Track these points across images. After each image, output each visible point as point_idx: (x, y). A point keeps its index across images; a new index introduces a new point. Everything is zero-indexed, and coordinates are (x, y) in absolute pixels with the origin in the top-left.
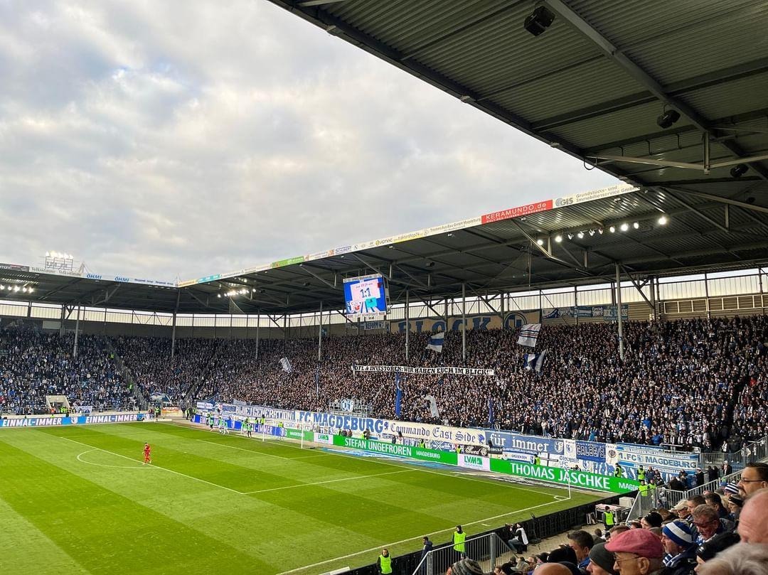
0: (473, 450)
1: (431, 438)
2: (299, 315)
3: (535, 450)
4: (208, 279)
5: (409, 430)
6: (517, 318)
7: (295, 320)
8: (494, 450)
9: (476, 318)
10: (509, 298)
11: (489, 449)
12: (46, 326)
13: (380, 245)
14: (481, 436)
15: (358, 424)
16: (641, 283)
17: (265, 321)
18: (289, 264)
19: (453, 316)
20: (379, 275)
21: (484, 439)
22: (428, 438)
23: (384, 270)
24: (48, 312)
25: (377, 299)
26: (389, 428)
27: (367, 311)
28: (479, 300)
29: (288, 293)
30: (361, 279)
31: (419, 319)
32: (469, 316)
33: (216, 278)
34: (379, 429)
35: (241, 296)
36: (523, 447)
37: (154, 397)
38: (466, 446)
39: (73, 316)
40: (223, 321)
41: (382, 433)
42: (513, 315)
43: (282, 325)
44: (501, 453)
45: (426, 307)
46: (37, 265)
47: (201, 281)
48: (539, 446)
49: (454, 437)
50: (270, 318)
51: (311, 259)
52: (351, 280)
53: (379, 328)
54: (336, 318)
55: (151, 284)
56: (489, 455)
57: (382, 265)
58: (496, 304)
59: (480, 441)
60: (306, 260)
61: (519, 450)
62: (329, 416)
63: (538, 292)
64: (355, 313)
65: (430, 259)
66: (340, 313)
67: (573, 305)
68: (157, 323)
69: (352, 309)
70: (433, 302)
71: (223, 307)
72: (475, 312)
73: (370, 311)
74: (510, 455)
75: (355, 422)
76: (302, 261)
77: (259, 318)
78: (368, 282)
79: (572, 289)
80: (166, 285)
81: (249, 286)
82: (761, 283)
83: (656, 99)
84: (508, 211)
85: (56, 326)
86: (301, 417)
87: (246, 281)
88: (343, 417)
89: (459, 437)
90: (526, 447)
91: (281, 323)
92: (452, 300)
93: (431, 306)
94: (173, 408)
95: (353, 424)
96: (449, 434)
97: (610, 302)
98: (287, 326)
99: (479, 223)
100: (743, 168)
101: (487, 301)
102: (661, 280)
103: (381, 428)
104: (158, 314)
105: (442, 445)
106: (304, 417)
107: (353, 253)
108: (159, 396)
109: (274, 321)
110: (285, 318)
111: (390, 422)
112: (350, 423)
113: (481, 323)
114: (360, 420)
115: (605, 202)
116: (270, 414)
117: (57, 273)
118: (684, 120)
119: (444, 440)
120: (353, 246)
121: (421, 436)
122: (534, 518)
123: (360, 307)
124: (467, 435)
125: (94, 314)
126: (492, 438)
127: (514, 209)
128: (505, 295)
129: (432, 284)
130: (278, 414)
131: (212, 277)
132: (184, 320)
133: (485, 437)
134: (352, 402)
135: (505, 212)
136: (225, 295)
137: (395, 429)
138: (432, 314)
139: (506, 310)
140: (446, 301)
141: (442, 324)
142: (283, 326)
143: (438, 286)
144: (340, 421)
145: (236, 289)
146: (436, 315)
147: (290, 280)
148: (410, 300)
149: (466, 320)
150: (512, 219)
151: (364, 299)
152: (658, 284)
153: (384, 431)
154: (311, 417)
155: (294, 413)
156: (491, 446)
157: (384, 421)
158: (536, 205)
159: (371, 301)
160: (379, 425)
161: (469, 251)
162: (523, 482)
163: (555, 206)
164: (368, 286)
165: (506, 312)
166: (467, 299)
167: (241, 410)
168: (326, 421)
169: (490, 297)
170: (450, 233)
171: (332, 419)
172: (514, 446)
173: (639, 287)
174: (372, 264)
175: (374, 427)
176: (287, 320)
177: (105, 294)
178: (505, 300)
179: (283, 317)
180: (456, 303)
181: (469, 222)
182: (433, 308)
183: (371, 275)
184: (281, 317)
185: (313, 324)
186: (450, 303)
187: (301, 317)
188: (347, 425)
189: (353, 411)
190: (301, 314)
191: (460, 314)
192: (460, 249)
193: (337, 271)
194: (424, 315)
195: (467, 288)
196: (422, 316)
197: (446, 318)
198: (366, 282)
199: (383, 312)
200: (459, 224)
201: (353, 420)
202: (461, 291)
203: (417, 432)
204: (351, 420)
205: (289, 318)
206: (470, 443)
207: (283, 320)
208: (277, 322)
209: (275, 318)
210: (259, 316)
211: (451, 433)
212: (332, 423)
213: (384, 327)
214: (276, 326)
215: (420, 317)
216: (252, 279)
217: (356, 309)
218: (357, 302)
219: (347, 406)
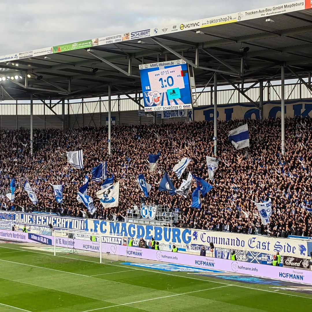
0: (293, 262)
1: (247, 249)
5: (222, 240)
7: (76, 107)
9: (297, 104)
11: (311, 260)
14: (302, 246)
15: (163, 234)
18: (74, 49)
19: (269, 102)
20: (182, 61)
21: (305, 250)
22: (243, 249)
23: (189, 56)
25: (181, 90)
26: (199, 237)
27: (169, 104)
28: (300, 84)
29: (69, 77)
30: (160, 65)
31: (228, 105)
32: (288, 102)
34: (187, 240)
35: (12, 83)
38: (285, 258)
41: (190, 244)
43: (59, 112)
49: (272, 247)
50: (45, 104)
51: (100, 44)
52: (149, 66)
53: (179, 116)
54: (126, 104)
56: (311, 267)
57: (186, 49)
59: (302, 252)
60: (95, 45)
62: (128, 225)
64: (154, 105)
65: (244, 43)
66: (130, 98)
69: (151, 101)
70: (246, 86)
72: (296, 98)
73: (173, 104)
75: (158, 231)
76: (90, 46)
77: (32, 104)
81: (23, 71)
86: (96, 227)
87: (17, 65)
88: (145, 227)
89: (278, 247)
91: (58, 110)
92: (269, 82)
93: (242, 91)
95: (156, 233)
96: (267, 245)
98: (66, 113)
99: (302, 8)
103: (190, 238)
105: (259, 256)
106: (99, 226)
107: (152, 37)
109: (51, 108)
110: (63, 104)
111: (200, 232)
112: (153, 233)
113: (303, 110)
114: (165, 230)
116: (57, 223)
119: (261, 251)
120: (152, 30)
121: (235, 247)
123: (160, 99)
124: (287, 246)
129: (245, 67)
130: (67, 222)
133: (306, 248)
137: (205, 239)
138: (244, 100)
140: (261, 84)
141: (257, 112)
142: (61, 113)
143: (250, 69)
144: (141, 230)
146: (249, 101)
147: (74, 64)
148: (218, 83)
149: (285, 107)
151: (165, 90)
153: (193, 242)
154: (107, 226)
155: (86, 222)
157: (193, 231)
159: (174, 91)
160: (187, 235)
161: (291, 34)
164: (170, 75)
166: (286, 82)
167: (22, 217)
168: (125, 231)
170: (268, 18)
171: (132, 229)
174: (173, 48)
175: (181, 237)
176: (66, 106)
179: (61, 102)
180: (273, 86)
181: (290, 6)
182: (246, 93)
183: (173, 61)
184: (58, 103)
185: (97, 111)
186: (265, 86)
187: (83, 103)
188: (150, 235)
189: (156, 219)
190: (83, 98)
191: (278, 99)
192: (279, 33)
193: (131, 55)
194: (234, 100)
195: (286, 71)
196: (233, 102)
197: (260, 104)
198: (167, 69)
199: (188, 105)
200: (279, 8)
201: (156, 229)
202: (280, 72)
203: (230, 243)
204: (154, 230)
205: (68, 104)
206: (291, 254)
207: (60, 106)
208: (53, 109)
209: (50, 104)
210: (32, 102)
211: (268, 243)
212: (132, 233)
213: (186, 115)
214: (52, 113)
215: (230, 103)
216: (23, 65)
217: (155, 100)
218: (156, 93)
219: (148, 213)
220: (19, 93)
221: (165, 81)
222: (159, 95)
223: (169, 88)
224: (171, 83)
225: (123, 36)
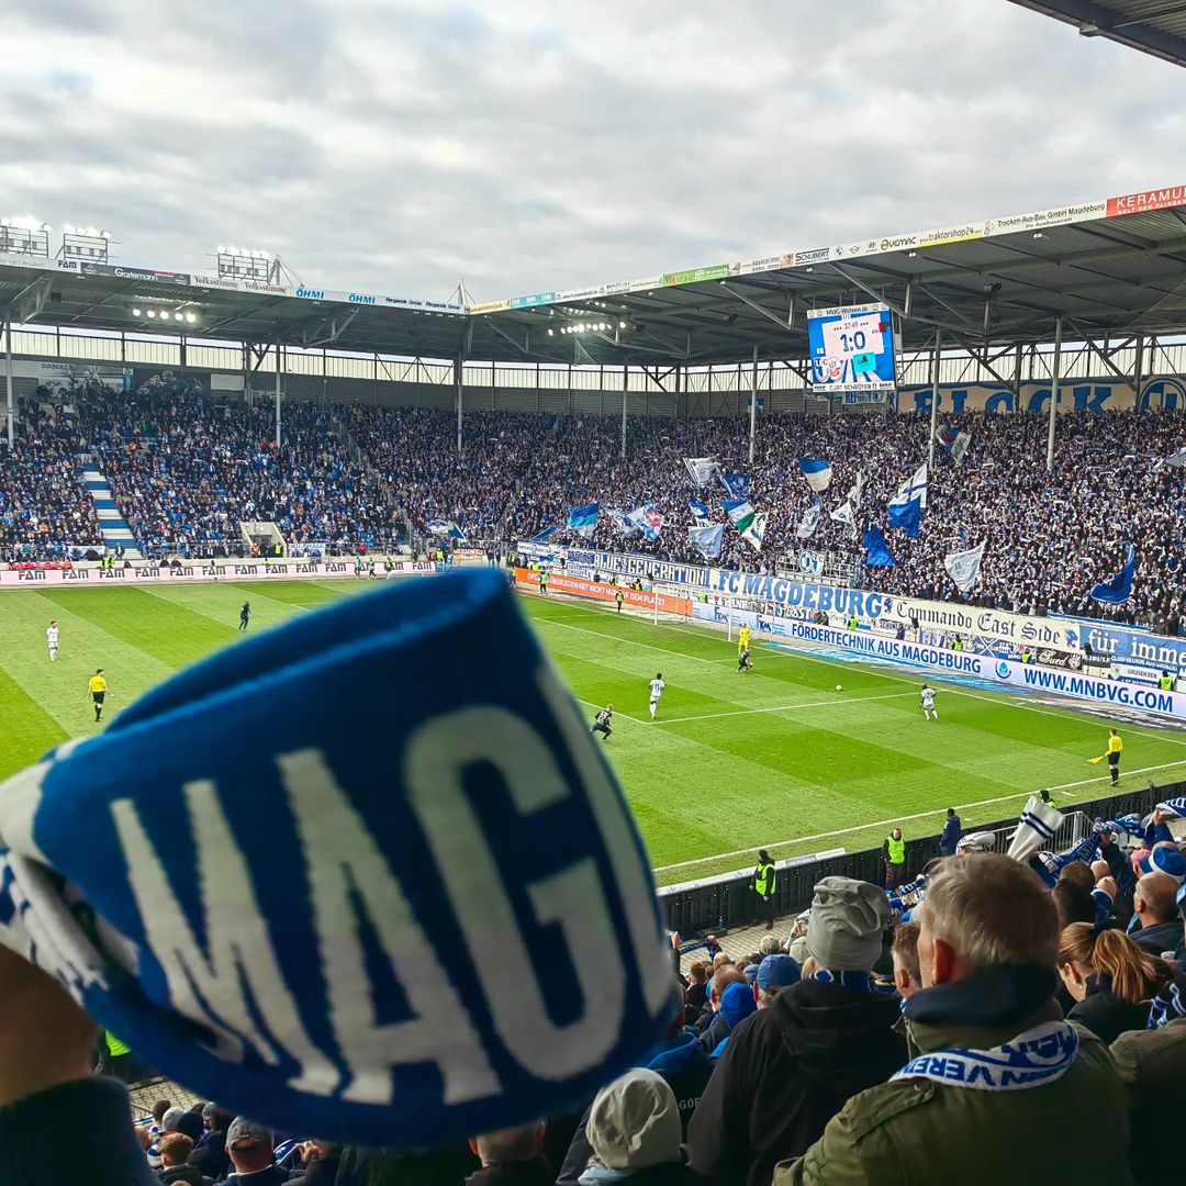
0: (1054, 657)
1: (975, 631)
2: (706, 369)
3: (1174, 662)
4: (531, 302)
5: (933, 616)
6: (1169, 389)
7: (699, 380)
8: (1094, 659)
9: (1081, 387)
10: (1153, 347)
11: (1085, 657)
12: (217, 384)
13: (890, 249)
14: (1071, 633)
15: (833, 600)
17: (638, 381)
18: (699, 280)
19: (1031, 381)
20: (882, 306)
21: (1076, 638)
22: (969, 631)
23: (894, 297)
24: (220, 356)
25: (877, 356)
26: (894, 609)
27: (855, 380)
28: (1089, 351)
29: (690, 329)
30: (844, 311)
31: (959, 384)
32: (1065, 382)
33: (547, 300)
34: (874, 611)
36: (1150, 655)
37: (434, 529)
38: (1040, 650)
39: (269, 365)
40: (553, 377)
41: (878, 618)
42: (1158, 384)
43: (671, 388)
44: (1108, 666)
45: (975, 361)
46: (204, 273)
47: (517, 304)
48: (1182, 656)
49: (1018, 631)
50: (647, 373)
51: (743, 272)
52: (824, 313)
53: (873, 402)
54: (784, 378)
55: (417, 307)
56: (1085, 667)
57: (889, 285)
58: (1124, 361)
59: (1069, 642)
60: (734, 274)
61: (1142, 662)
62: (774, 581)
64: (830, 381)
65: (992, 275)
66: (790, 367)
68: (423, 379)
69: (824, 373)
70: (992, 351)
72: (1080, 376)
73: (862, 380)
74: (1124, 670)
75: (826, 594)
76: (725, 275)
77: (626, 373)
78: (860, 320)
80: (447, 310)
81: (613, 316)
84: (1164, 191)
85: (236, 384)
86: (722, 582)
87: (604, 305)
88: (804, 586)
89: (1028, 631)
90: (1157, 657)
91: (669, 384)
92: (1033, 347)
93: (984, 361)
94: (473, 552)
95: (822, 598)
96: (1009, 627)
99: (1101, 214)
101: (1105, 353)
103: (878, 608)
104: (423, 360)
105: (994, 645)
106: (727, 581)
107: (832, 263)
108: (442, 528)
109: (657, 380)
110: (678, 374)
111: (896, 601)
112: (816, 597)
113: (1090, 399)
114: (838, 593)
116: (662, 572)
117: (242, 288)
119: (999, 636)
120: (832, 250)
122: (1153, 787)
123: (841, 371)
124: (1044, 630)
125: (303, 361)
126: (1091, 637)
127: (1177, 189)
128: (1147, 340)
129: (993, 319)
130: (677, 573)
131: (538, 297)
132: (477, 374)
133: (1078, 634)
134: (821, 557)
135: (1157, 193)
136: (563, 331)
137: (904, 612)
138: (986, 376)
139: (1145, 371)
140: (1020, 349)
141: (1008, 399)
142: (673, 390)
143: (1002, 323)
144: (796, 592)
145: (585, 319)
146: (995, 379)
147: (698, 306)
148: (943, 346)
149: (1059, 392)
150: (1172, 209)
151: (849, 356)
153: (883, 615)
154: (740, 582)
155: (709, 573)
156: (1089, 651)
157: (885, 597)
159: (865, 359)
160: (875, 603)
161: (1078, 262)
162: (1145, 721)
164: (859, 329)
165: (1145, 378)
166: (1065, 346)
167: (605, 560)
168: (769, 590)
169: (1114, 343)
170: (1037, 231)
171: (782, 588)
172: (1134, 654)
174: (866, 281)
175: (864, 606)
176: (682, 378)
177: (329, 324)
178: (1146, 353)
179: (675, 371)
180: (1040, 354)
181: (1079, 211)
182: (991, 365)
183: (866, 305)
184: (669, 372)
185: (734, 388)
186: (1027, 354)
187: (710, 373)
188: (811, 600)
189: (824, 574)
190: (710, 365)
191: (1047, 377)
192: (1056, 258)
193: (794, 294)
194: (970, 377)
195: (1065, 328)
196: (967, 380)
197: (1015, 386)
198: (854, 320)
199: (888, 382)
200: (1059, 214)
201: (823, 591)
203: (947, 621)
204: (819, 592)
205: (686, 374)
206: (1050, 645)
207: (673, 377)
208: (661, 382)
209: (657, 373)
210: (626, 369)
211: (1013, 624)
212: (781, 595)
213: (884, 401)
214: (659, 389)
215: (962, 381)
216: (614, 306)
217: (832, 373)
218: (834, 360)
219: (812, 564)
220: (606, 353)
221: (851, 340)
222: (839, 364)
223: (856, 352)
224: (860, 343)
225: (782, 259)
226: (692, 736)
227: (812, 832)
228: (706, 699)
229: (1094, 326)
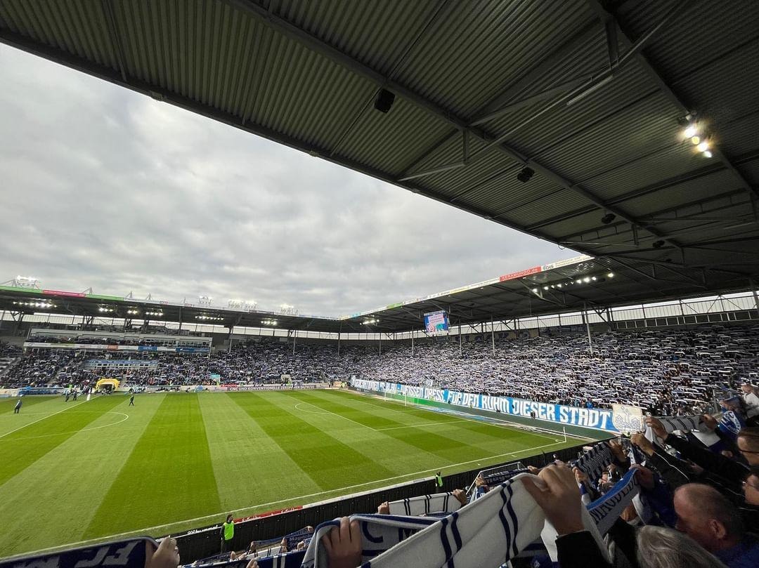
4: (355, 316)
6: (525, 333)
7: (399, 336)
9: (500, 333)
10: (519, 322)
12: (281, 340)
13: (443, 295)
16: (601, 311)
17: (384, 337)
18: (395, 307)
19: (486, 332)
20: (443, 311)
23: (446, 309)
24: (282, 333)
25: (443, 324)
28: (501, 323)
29: (395, 322)
30: (433, 313)
31: (467, 334)
32: (495, 332)
33: (359, 315)
35: (370, 324)
37: (330, 376)
39: (293, 335)
40: (363, 336)
42: (521, 331)
43: (392, 339)
45: (471, 327)
46: (278, 312)
47: (352, 317)
50: (386, 335)
51: (407, 304)
52: (428, 314)
53: (445, 339)
54: (420, 334)
57: (445, 306)
58: (511, 325)
60: (404, 305)
63: (536, 318)
64: (431, 332)
65: (471, 301)
66: (422, 331)
67: (558, 325)
68: (331, 338)
70: (475, 325)
71: (364, 329)
72: (500, 330)
73: (439, 331)
76: (402, 305)
77: (380, 335)
78: (438, 315)
79: (558, 316)
80: (335, 319)
81: (376, 319)
82: (682, 309)
83: (599, 208)
84: (515, 274)
85: (286, 340)
87: (373, 316)
92: (486, 323)
93: (473, 327)
97: (582, 323)
98: (395, 339)
99: (499, 281)
100: (662, 243)
101: (506, 324)
102: (613, 309)
104: (331, 333)
107: (429, 300)
108: (332, 376)
109: (388, 336)
115: (574, 266)
118: (619, 218)
120: (428, 297)
125: (302, 334)
128: (517, 320)
129: (473, 315)
131: (357, 315)
132: (344, 336)
135: (513, 275)
136: (364, 323)
138: (474, 332)
139: (517, 328)
140: (482, 324)
141: (480, 337)
143: (476, 317)
145: (369, 320)
146: (477, 332)
147: (397, 315)
148: (461, 324)
149: (494, 335)
150: (518, 279)
151: (436, 325)
152: (611, 312)
158: (531, 270)
159: (440, 325)
161: (495, 296)
163: (543, 270)
164: (438, 317)
165: (518, 330)
166: (494, 323)
169: (507, 321)
170: (481, 287)
173: (599, 314)
174: (438, 305)
176: (395, 336)
177: (307, 324)
178: (517, 323)
179: (393, 334)
180: (488, 325)
181: (493, 281)
182: (475, 328)
183: (439, 311)
185: (408, 338)
186: (484, 325)
187: (402, 334)
190: (402, 332)
191: (490, 331)
192: (488, 296)
193: (421, 310)
194: (470, 332)
195: (493, 317)
197: (482, 333)
198: (436, 315)
200: (487, 282)
202: (490, 318)
207: (393, 336)
208: (390, 337)
213: (447, 339)
214: (389, 339)
216: (377, 315)
218: (432, 326)
220: (374, 329)
223: (438, 323)
224: (438, 321)
225: (415, 300)
226: (389, 435)
227: (424, 470)
228: (395, 423)
229: (501, 317)
